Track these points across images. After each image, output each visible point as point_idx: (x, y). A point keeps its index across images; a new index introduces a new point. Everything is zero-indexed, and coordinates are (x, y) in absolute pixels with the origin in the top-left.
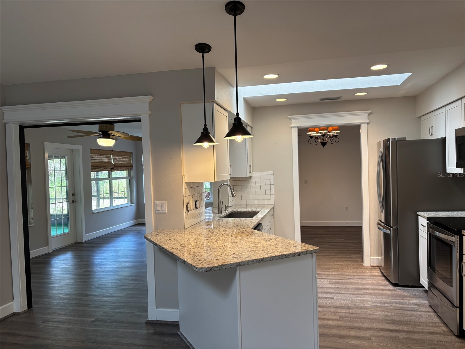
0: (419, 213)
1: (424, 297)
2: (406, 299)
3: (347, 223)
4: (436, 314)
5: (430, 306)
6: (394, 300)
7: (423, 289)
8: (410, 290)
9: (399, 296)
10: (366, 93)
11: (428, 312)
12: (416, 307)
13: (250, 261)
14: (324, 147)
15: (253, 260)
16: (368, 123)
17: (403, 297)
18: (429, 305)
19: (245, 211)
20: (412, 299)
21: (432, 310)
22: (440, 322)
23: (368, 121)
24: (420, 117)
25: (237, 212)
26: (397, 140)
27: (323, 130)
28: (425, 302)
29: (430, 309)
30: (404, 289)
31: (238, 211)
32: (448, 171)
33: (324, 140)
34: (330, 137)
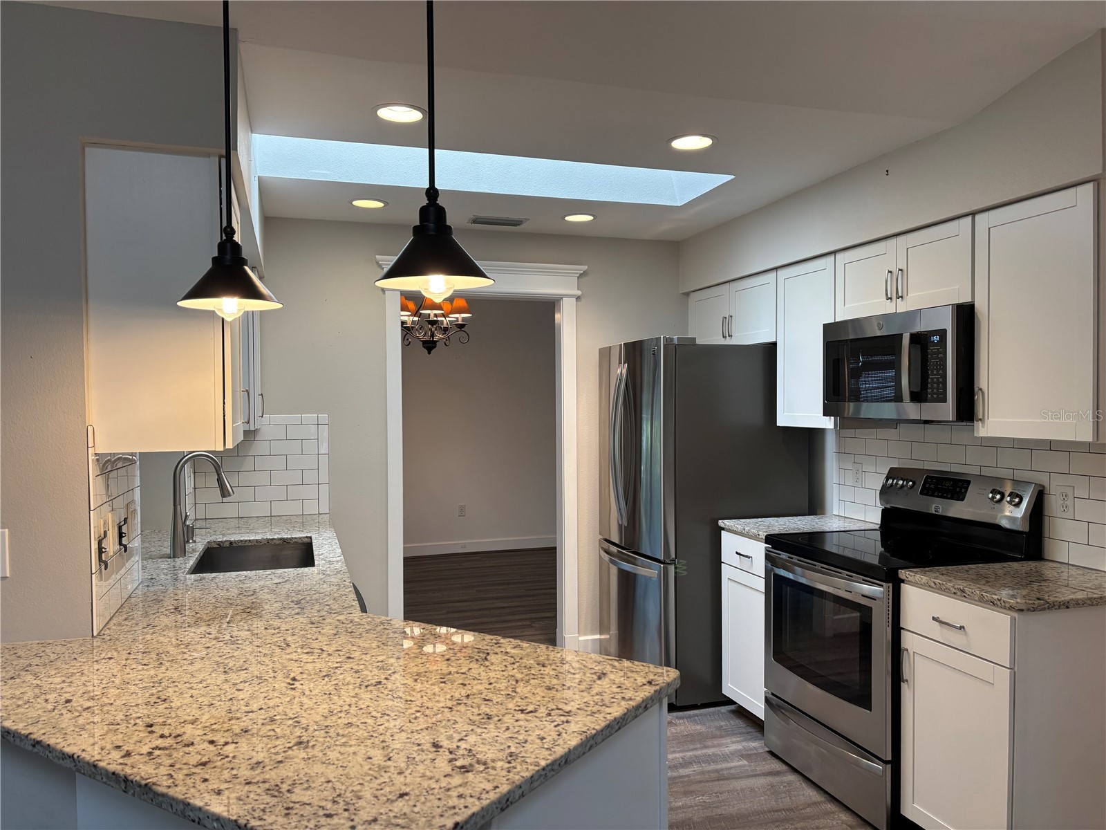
0: (721, 523)
1: (743, 730)
2: (710, 743)
3: (464, 547)
4: (801, 778)
5: (772, 753)
6: (691, 753)
7: (732, 707)
8: (701, 715)
9: (691, 739)
10: (589, 218)
11: (777, 773)
12: (746, 762)
14: (429, 353)
15: (544, 769)
16: (578, 298)
17: (701, 739)
18: (768, 752)
19: (257, 540)
20: (723, 741)
21: (784, 768)
22: (823, 799)
23: (579, 293)
24: (687, 294)
25: (227, 545)
26: (676, 342)
27: (432, 309)
28: (754, 744)
29: (776, 765)
30: (690, 717)
31: (231, 543)
32: (781, 422)
33: (433, 335)
34: (446, 329)
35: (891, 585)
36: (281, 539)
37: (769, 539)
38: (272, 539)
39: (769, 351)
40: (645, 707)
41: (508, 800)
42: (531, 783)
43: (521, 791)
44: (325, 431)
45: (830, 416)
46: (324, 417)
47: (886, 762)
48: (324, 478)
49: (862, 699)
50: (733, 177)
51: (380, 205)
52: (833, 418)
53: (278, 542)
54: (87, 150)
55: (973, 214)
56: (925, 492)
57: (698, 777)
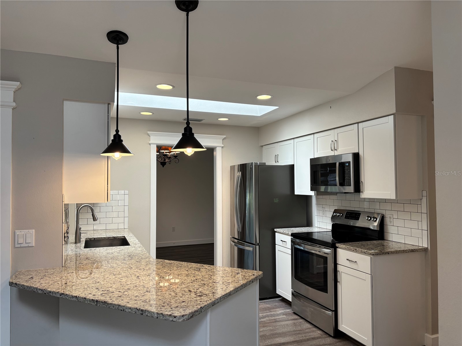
0: (275, 230)
1: (284, 306)
2: (272, 310)
3: (174, 243)
4: (304, 320)
5: (295, 313)
6: (265, 314)
7: (280, 298)
8: (269, 301)
9: (265, 309)
10: (227, 119)
11: (296, 319)
12: (285, 316)
13: (222, 298)
14: (163, 167)
16: (222, 147)
17: (269, 309)
18: (293, 313)
19: (104, 238)
20: (277, 310)
21: (299, 317)
22: (312, 327)
23: (223, 145)
24: (262, 146)
26: (259, 164)
27: (165, 150)
28: (288, 310)
29: (296, 317)
30: (265, 302)
31: (94, 239)
32: (296, 193)
33: (165, 160)
34: (170, 158)
35: (333, 249)
36: (113, 237)
37: (292, 235)
38: (110, 237)
39: (292, 168)
40: (252, 282)
41: (214, 303)
42: (220, 299)
43: (217, 301)
44: (127, 196)
45: (313, 191)
46: (127, 192)
47: (333, 311)
48: (126, 214)
49: (324, 289)
50: (278, 107)
51: (151, 114)
52: (314, 191)
53: (112, 238)
54: (64, 102)
55: (358, 123)
56: (346, 218)
57: (268, 322)
